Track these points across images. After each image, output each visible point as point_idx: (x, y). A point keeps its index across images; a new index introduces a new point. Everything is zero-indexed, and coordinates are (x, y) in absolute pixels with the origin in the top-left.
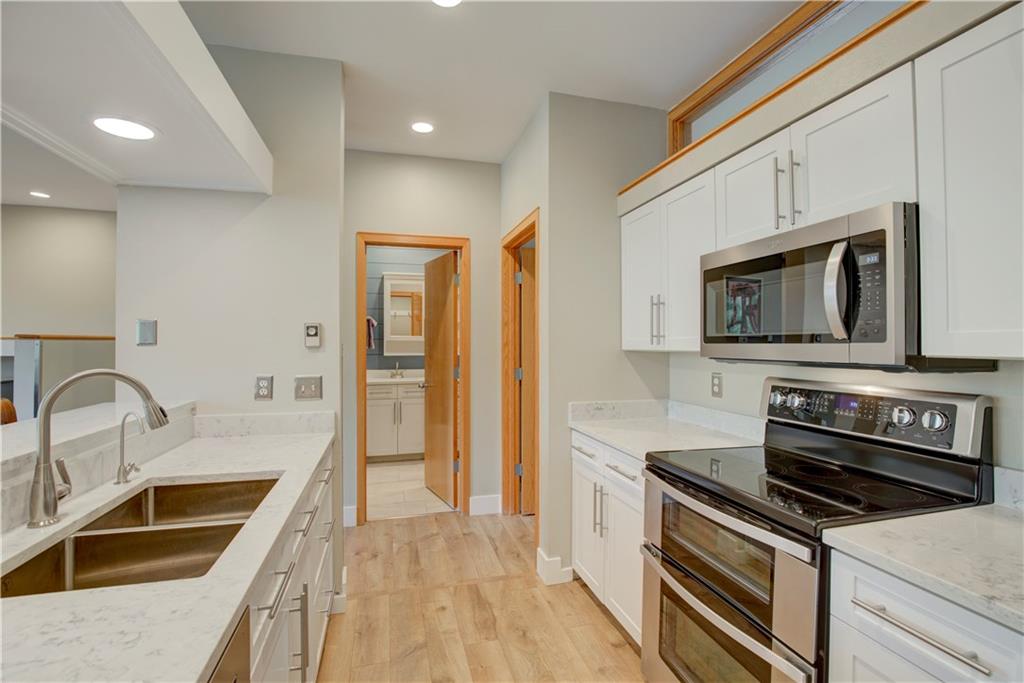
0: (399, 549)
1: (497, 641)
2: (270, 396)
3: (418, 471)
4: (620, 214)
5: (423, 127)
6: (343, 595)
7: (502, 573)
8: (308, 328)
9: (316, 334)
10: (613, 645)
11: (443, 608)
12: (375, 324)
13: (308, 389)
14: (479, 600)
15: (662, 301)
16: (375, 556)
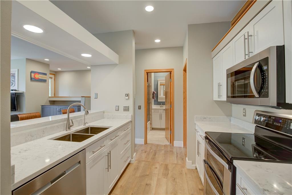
0: (152, 151)
1: (166, 179)
2: (118, 110)
3: (163, 133)
4: (212, 57)
5: (158, 41)
6: (133, 159)
7: (176, 163)
8: (126, 94)
9: (127, 96)
10: (199, 189)
11: (156, 168)
12: (156, 93)
13: (126, 109)
14: (166, 168)
15: (221, 84)
16: (146, 152)
